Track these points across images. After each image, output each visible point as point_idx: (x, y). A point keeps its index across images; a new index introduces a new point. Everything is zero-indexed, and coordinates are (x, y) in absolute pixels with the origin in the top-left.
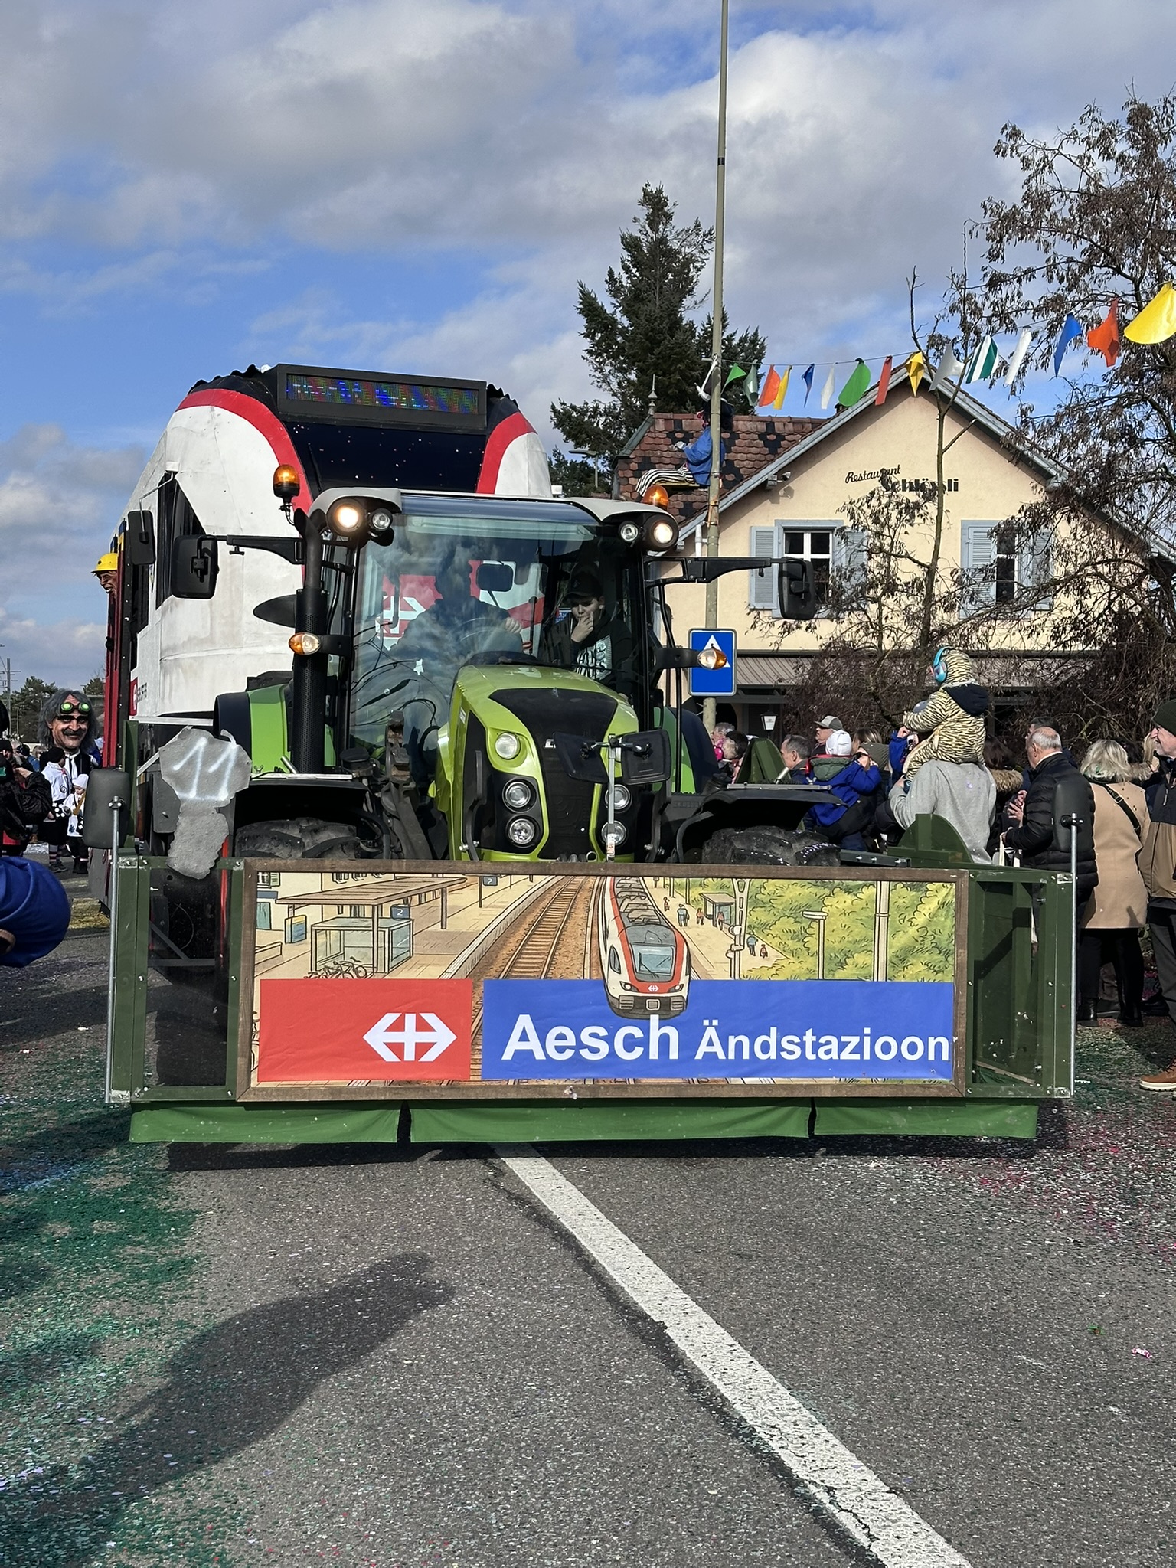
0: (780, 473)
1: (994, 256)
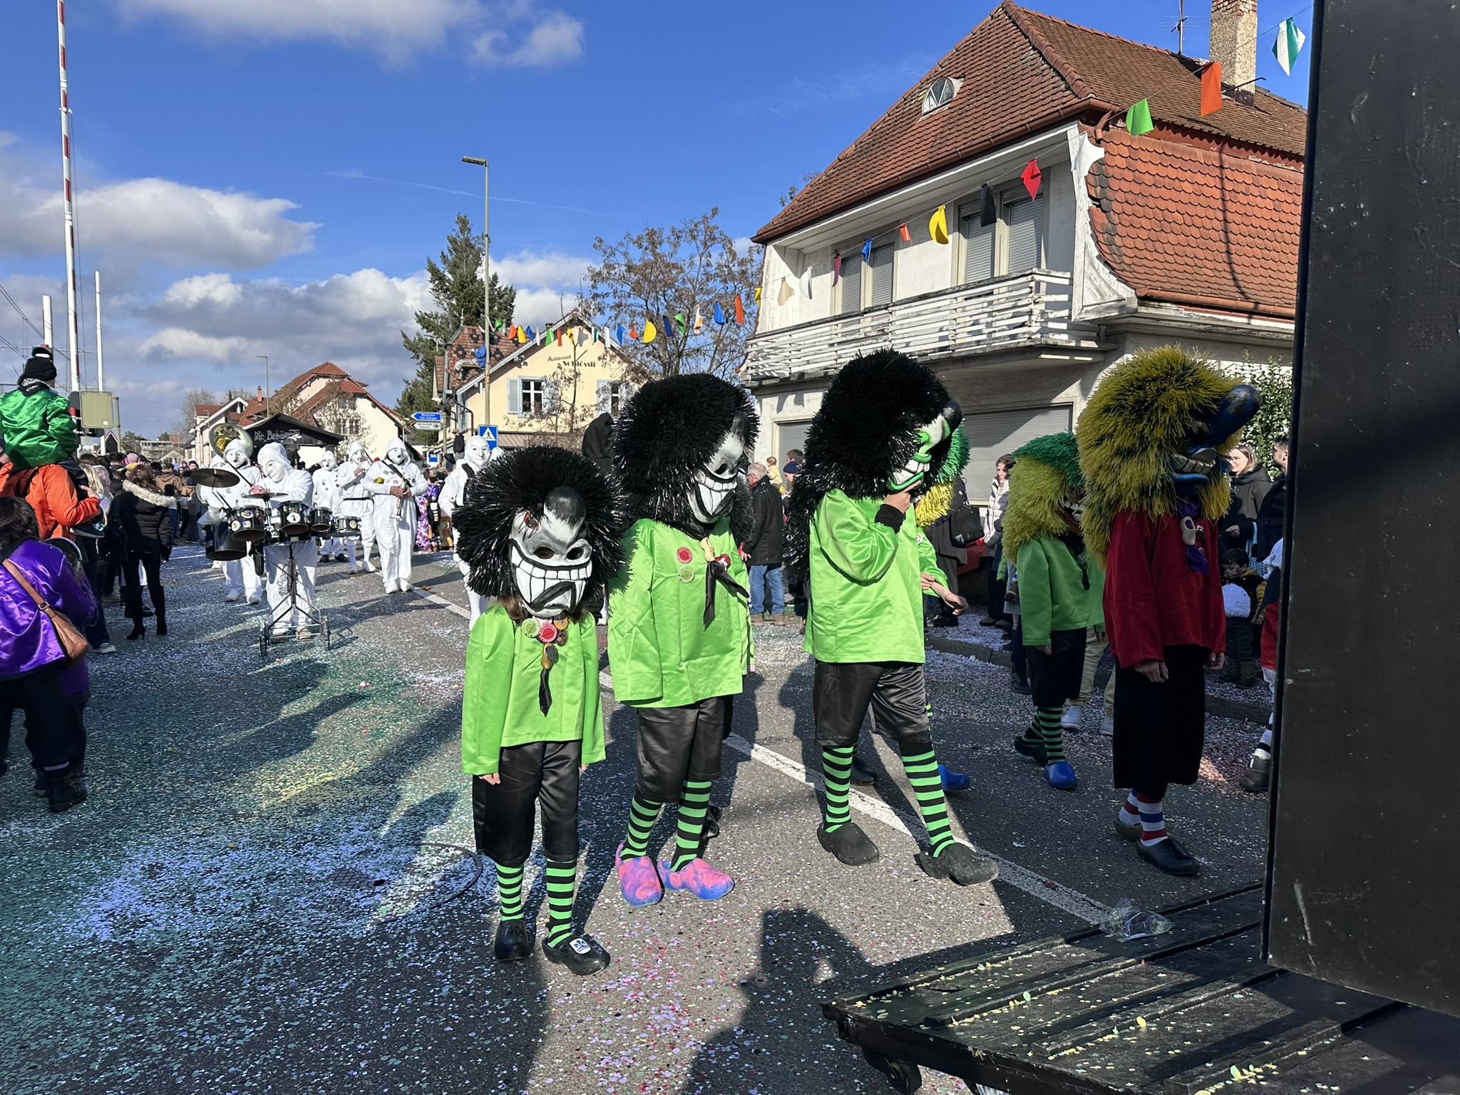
0: (519, 356)
1: (593, 287)
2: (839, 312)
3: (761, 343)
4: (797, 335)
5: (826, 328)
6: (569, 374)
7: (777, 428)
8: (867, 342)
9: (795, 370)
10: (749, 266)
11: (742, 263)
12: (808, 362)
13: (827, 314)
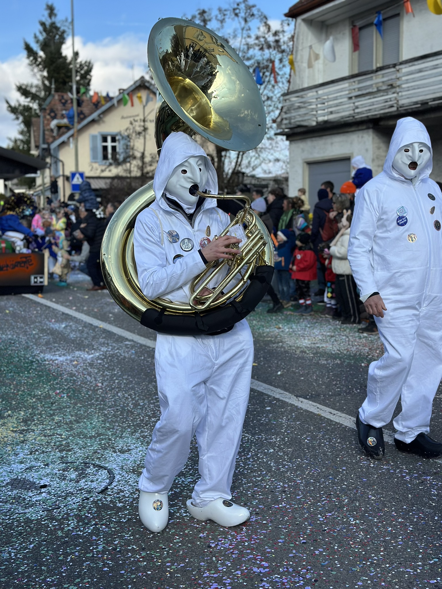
2: (356, 72)
3: (293, 99)
4: (321, 91)
5: (345, 85)
6: (139, 129)
7: (306, 167)
8: (379, 95)
9: (320, 119)
10: (281, 36)
11: (276, 34)
12: (331, 113)
13: (346, 74)
